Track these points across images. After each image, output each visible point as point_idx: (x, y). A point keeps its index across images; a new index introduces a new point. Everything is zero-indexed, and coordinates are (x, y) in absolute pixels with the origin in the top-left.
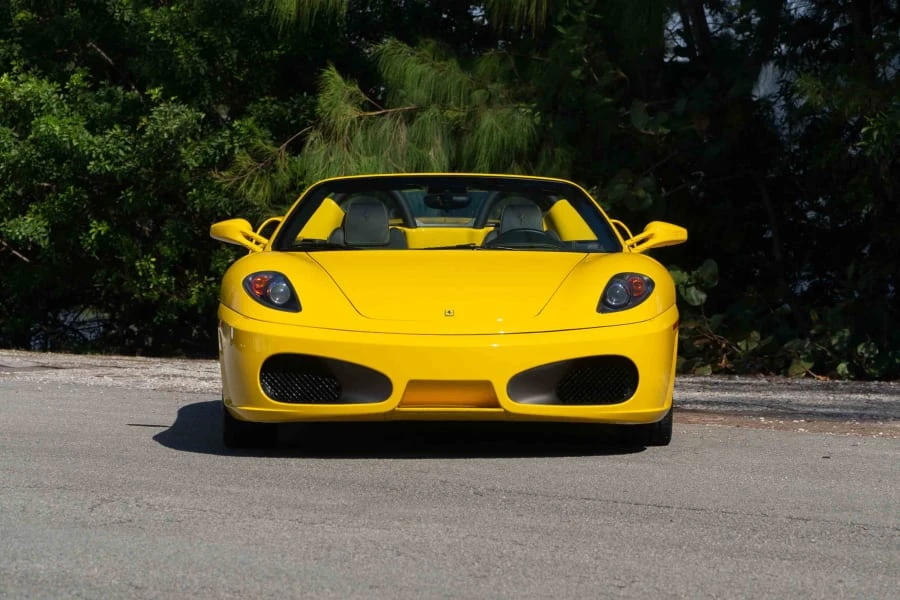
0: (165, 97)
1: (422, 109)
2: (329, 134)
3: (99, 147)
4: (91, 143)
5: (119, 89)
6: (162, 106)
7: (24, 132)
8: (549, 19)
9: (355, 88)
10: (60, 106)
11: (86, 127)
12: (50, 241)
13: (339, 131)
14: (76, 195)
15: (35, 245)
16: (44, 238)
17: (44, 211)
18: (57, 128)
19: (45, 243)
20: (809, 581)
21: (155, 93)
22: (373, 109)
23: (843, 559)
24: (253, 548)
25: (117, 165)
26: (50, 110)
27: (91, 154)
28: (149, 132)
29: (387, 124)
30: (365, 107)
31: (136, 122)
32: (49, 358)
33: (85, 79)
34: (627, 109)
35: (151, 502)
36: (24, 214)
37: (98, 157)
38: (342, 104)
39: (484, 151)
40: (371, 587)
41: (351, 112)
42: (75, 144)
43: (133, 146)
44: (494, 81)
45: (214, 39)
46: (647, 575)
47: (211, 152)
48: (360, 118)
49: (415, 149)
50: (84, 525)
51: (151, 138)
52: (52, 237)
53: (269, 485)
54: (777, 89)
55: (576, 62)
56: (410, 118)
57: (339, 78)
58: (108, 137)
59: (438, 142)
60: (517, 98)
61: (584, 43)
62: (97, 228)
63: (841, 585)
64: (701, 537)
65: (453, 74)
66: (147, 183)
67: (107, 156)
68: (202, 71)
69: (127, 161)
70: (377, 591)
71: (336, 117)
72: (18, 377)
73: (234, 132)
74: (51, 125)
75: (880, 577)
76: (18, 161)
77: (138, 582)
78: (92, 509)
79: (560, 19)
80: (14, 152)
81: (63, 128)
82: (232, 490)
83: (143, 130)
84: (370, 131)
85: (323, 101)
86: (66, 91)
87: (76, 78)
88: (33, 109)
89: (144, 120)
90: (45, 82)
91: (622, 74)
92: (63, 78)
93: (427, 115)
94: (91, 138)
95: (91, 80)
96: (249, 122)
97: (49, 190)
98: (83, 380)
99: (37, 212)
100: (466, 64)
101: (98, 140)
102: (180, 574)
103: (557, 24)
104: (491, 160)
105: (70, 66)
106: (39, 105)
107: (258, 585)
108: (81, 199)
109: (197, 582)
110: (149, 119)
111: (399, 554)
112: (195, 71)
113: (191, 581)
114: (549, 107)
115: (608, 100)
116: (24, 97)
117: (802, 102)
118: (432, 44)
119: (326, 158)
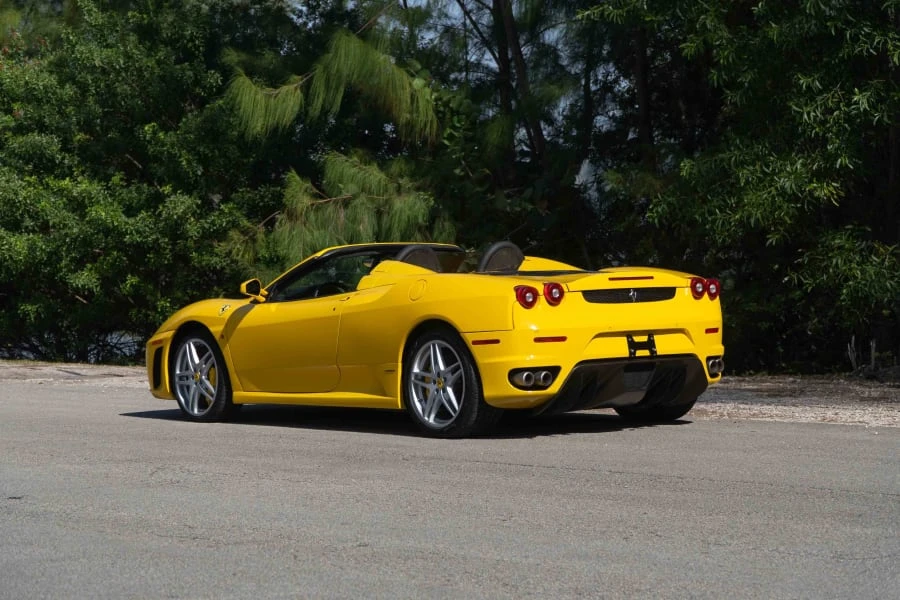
0: (174, 191)
1: (355, 197)
2: (292, 216)
3: (132, 225)
4: (127, 223)
5: (145, 185)
6: (172, 197)
7: (83, 216)
8: (437, 135)
9: (309, 185)
10: (105, 198)
11: (123, 212)
12: (101, 288)
13: (299, 212)
14: (118, 257)
15: (90, 291)
16: (97, 286)
17: (96, 268)
18: (103, 214)
19: (97, 290)
20: (625, 514)
21: (167, 189)
22: (322, 198)
23: (646, 499)
24: (262, 499)
25: (145, 237)
26: (98, 202)
27: (126, 230)
28: (164, 215)
29: (331, 209)
30: (316, 196)
31: (157, 208)
32: (105, 369)
33: (121, 179)
34: (493, 194)
35: (191, 469)
36: (82, 270)
37: (131, 233)
38: (300, 194)
39: (396, 225)
40: (342, 524)
41: (307, 201)
42: (116, 224)
43: (155, 224)
44: (402, 177)
45: (207, 152)
46: (520, 512)
47: (206, 226)
48: (313, 205)
49: (350, 225)
50: (148, 486)
51: (166, 219)
52: (102, 286)
53: (266, 456)
54: (592, 179)
55: (457, 163)
56: (346, 203)
57: (297, 178)
58: (138, 219)
59: (366, 220)
60: (418, 189)
61: (462, 151)
62: (132, 280)
63: (645, 516)
64: (553, 486)
65: (375, 175)
66: (165, 249)
67: (138, 232)
68: (199, 173)
69: (152, 234)
70: (347, 527)
71: (297, 204)
72: (87, 383)
73: (222, 212)
74: (99, 212)
75: (670, 510)
76: (79, 236)
77: (190, 523)
78: (151, 475)
79: (445, 135)
80: (75, 230)
81: (107, 214)
82: (243, 460)
83: (160, 214)
84: (320, 214)
85: (288, 193)
86: (108, 188)
87: (116, 179)
88: (87, 201)
89: (161, 207)
90: (96, 181)
91: (488, 171)
92: (107, 178)
93: (357, 201)
94: (126, 220)
95: (126, 181)
96: (231, 205)
97: (99, 254)
98: (130, 385)
99: (91, 269)
100: (383, 166)
101: (131, 221)
102: (217, 517)
103: (444, 138)
104: (401, 231)
105: (111, 171)
106: (90, 198)
107: (268, 523)
108: (121, 259)
109: (228, 522)
110: (164, 207)
111: (358, 501)
112: (194, 173)
113: (225, 522)
114: (440, 193)
115: (478, 189)
116: (80, 194)
117: (608, 188)
118: (360, 152)
119: (290, 232)
